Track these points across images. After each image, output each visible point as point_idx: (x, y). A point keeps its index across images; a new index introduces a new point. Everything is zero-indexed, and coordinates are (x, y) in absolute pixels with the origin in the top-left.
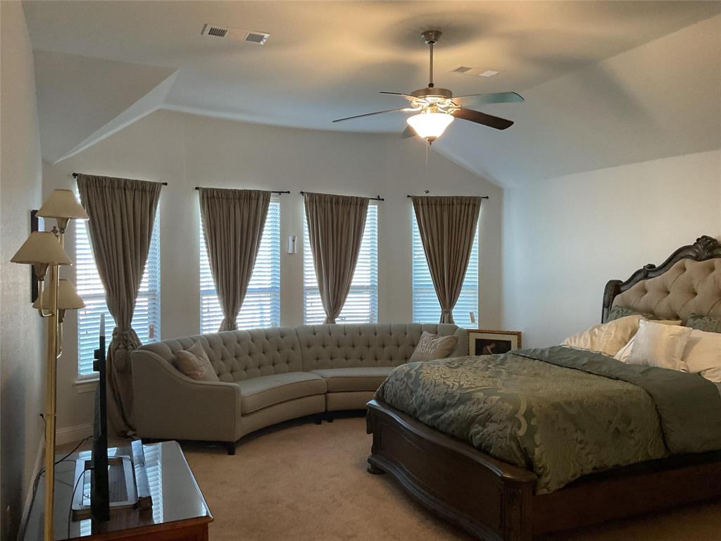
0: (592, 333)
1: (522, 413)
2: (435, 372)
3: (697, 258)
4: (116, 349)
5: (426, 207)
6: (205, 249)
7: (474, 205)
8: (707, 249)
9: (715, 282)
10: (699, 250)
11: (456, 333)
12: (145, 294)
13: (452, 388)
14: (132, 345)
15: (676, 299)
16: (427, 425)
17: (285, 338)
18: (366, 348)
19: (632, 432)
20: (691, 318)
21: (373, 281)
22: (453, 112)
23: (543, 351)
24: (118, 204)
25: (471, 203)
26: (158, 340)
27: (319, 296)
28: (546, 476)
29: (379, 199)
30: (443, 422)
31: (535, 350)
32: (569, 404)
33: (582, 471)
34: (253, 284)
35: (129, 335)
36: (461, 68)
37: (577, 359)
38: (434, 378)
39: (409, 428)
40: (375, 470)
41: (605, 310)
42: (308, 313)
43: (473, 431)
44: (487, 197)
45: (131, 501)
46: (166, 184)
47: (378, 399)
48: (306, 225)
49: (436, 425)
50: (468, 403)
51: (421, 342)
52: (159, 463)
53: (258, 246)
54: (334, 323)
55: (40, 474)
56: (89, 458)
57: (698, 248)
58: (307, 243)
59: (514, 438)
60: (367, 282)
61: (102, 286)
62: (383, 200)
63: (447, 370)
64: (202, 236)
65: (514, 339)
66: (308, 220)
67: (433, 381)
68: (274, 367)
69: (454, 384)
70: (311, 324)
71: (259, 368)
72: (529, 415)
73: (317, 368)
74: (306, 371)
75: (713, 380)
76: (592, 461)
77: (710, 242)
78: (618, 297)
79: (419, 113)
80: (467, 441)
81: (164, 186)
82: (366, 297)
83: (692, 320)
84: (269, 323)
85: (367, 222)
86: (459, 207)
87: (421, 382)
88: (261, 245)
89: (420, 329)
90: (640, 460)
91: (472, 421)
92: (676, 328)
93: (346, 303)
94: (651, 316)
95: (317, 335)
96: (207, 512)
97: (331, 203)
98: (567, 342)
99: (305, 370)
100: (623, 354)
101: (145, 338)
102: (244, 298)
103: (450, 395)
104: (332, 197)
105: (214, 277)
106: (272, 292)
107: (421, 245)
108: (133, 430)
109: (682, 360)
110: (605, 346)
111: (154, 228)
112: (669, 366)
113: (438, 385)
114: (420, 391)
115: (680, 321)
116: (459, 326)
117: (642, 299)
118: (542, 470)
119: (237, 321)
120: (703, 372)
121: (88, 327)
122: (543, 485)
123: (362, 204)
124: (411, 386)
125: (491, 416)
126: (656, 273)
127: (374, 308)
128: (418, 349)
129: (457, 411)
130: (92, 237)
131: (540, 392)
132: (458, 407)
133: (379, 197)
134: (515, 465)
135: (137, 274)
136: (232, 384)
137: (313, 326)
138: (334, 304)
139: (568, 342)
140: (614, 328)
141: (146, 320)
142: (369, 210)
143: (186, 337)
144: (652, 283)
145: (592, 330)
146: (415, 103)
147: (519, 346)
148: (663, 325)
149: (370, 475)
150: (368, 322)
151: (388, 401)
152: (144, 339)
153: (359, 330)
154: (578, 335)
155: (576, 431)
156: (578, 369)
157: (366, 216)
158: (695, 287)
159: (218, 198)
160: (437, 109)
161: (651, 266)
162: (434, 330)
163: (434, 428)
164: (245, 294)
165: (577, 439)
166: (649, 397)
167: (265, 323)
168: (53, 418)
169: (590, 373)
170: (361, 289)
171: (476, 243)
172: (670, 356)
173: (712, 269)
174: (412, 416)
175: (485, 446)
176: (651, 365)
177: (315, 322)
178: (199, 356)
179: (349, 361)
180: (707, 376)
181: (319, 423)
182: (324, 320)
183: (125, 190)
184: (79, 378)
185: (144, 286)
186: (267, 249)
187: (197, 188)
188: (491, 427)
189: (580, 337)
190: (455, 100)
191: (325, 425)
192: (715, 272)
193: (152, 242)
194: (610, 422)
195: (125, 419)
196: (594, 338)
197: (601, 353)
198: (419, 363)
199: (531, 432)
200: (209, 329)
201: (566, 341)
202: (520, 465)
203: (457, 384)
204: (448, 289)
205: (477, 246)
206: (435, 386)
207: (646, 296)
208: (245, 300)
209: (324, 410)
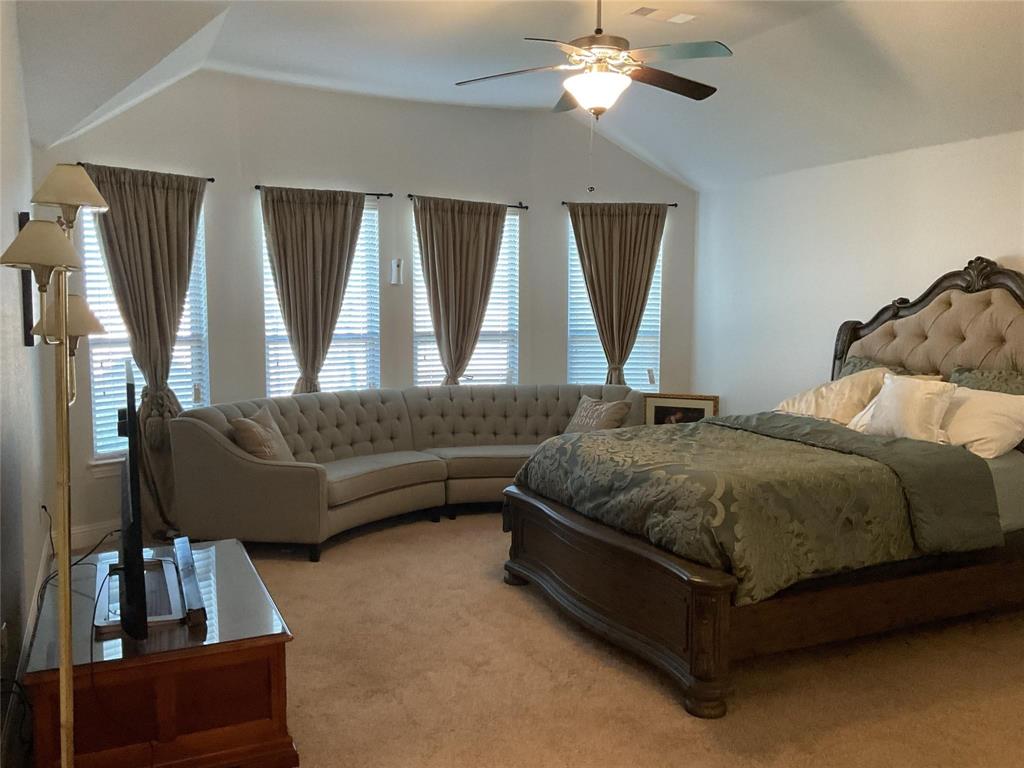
0: (818, 394)
1: (719, 497)
2: (599, 446)
3: (968, 289)
4: (147, 418)
5: (588, 219)
6: (271, 277)
7: (657, 216)
8: (983, 275)
9: (991, 321)
10: (971, 277)
11: (628, 397)
12: (186, 340)
13: (623, 465)
14: (170, 411)
15: (936, 345)
16: (586, 517)
17: (388, 404)
18: (502, 419)
19: (869, 523)
20: (957, 371)
21: (512, 325)
22: (629, 72)
23: (748, 419)
24: (144, 211)
25: (654, 212)
26: (206, 404)
27: (436, 346)
28: (749, 581)
29: (521, 206)
30: (608, 512)
31: (738, 417)
32: (783, 484)
33: (799, 574)
34: (341, 326)
35: (165, 397)
36: (643, 8)
37: (796, 427)
38: (598, 453)
39: (562, 521)
40: (515, 580)
41: (837, 362)
42: (419, 369)
43: (650, 521)
44: (676, 205)
45: (177, 614)
46: (212, 180)
47: (519, 485)
48: (417, 244)
49: (599, 517)
50: (645, 485)
51: (579, 409)
52: (212, 577)
53: (347, 274)
54: (457, 383)
55: (46, 582)
56: (116, 561)
57: (969, 274)
58: (417, 270)
59: (706, 529)
60: (503, 326)
61: (124, 327)
62: (527, 208)
63: (616, 443)
64: (266, 257)
65: (708, 407)
66: (419, 236)
67: (597, 457)
68: (374, 444)
69: (625, 461)
70: (425, 385)
71: (351, 445)
72: (728, 498)
73: (434, 446)
74: (419, 451)
75: (982, 455)
76: (812, 562)
77: (987, 266)
78: (856, 345)
79: (581, 71)
80: (641, 536)
81: (209, 183)
82: (502, 347)
83: (957, 374)
84: (365, 384)
85: (504, 240)
86: (635, 219)
87: (580, 460)
88: (352, 272)
89: (578, 393)
90: (878, 560)
91: (648, 509)
92: (934, 384)
93: (473, 356)
94: (900, 369)
95: (433, 400)
96: (283, 628)
97: (453, 211)
98: (783, 406)
99: (417, 447)
100: (860, 422)
101: (189, 403)
102: (328, 347)
103: (619, 475)
104: (453, 203)
105: (284, 318)
106: (368, 339)
107: (581, 274)
108: (175, 530)
109: (941, 428)
110: (836, 411)
111: (196, 244)
112: (923, 437)
113: (603, 463)
114: (578, 472)
115: (941, 376)
116: (633, 388)
117: (889, 347)
118: (743, 573)
119: (320, 380)
120: (969, 445)
121: (106, 386)
122: (744, 592)
123: (496, 214)
124: (565, 464)
125: (675, 501)
126: (912, 310)
127: (513, 363)
128: (575, 420)
129: (628, 496)
130: (107, 256)
131: (744, 468)
132: (630, 491)
133: (520, 204)
134: (707, 565)
135: (174, 311)
136: (315, 465)
137: (428, 388)
138: (457, 358)
139: (785, 407)
140: (849, 386)
141: (188, 376)
142: (506, 223)
143: (247, 401)
144: (904, 324)
145: (818, 389)
146: (576, 58)
147: (716, 411)
148: (917, 381)
149: (507, 586)
150: (504, 383)
151: (533, 486)
152: (187, 403)
153: (492, 395)
154: (797, 396)
155: (792, 521)
156: (796, 441)
157: (502, 232)
158: (963, 328)
159: (289, 201)
160: (607, 68)
161: (904, 301)
162: (598, 394)
163: (595, 520)
164: (329, 342)
165: (793, 532)
166: (895, 477)
167: (358, 384)
168: (66, 489)
169: (813, 445)
170: (494, 336)
171: (658, 272)
172: (925, 423)
173: (988, 303)
174: (566, 505)
175: (667, 542)
176: (899, 436)
177: (429, 382)
178: (265, 426)
179: (478, 436)
180: (974, 450)
181: (436, 520)
182: (442, 379)
183: (153, 188)
184: (96, 457)
185: (185, 328)
186: (359, 278)
187: (257, 187)
188: (675, 516)
189: (801, 400)
190: (632, 52)
191: (445, 523)
192: (991, 308)
193: (193, 265)
194: (839, 510)
195: (162, 514)
196: (820, 400)
197: (829, 420)
198: (576, 435)
199: (730, 520)
200: (279, 392)
201: (781, 404)
202: (713, 566)
203: (629, 460)
204: (618, 336)
205: (660, 275)
206: (598, 464)
207: (894, 342)
208: (330, 350)
209: (442, 503)
